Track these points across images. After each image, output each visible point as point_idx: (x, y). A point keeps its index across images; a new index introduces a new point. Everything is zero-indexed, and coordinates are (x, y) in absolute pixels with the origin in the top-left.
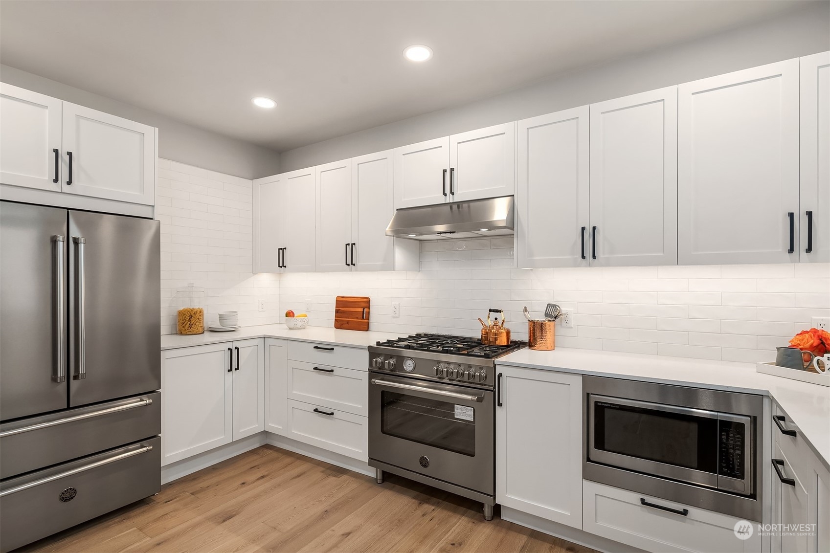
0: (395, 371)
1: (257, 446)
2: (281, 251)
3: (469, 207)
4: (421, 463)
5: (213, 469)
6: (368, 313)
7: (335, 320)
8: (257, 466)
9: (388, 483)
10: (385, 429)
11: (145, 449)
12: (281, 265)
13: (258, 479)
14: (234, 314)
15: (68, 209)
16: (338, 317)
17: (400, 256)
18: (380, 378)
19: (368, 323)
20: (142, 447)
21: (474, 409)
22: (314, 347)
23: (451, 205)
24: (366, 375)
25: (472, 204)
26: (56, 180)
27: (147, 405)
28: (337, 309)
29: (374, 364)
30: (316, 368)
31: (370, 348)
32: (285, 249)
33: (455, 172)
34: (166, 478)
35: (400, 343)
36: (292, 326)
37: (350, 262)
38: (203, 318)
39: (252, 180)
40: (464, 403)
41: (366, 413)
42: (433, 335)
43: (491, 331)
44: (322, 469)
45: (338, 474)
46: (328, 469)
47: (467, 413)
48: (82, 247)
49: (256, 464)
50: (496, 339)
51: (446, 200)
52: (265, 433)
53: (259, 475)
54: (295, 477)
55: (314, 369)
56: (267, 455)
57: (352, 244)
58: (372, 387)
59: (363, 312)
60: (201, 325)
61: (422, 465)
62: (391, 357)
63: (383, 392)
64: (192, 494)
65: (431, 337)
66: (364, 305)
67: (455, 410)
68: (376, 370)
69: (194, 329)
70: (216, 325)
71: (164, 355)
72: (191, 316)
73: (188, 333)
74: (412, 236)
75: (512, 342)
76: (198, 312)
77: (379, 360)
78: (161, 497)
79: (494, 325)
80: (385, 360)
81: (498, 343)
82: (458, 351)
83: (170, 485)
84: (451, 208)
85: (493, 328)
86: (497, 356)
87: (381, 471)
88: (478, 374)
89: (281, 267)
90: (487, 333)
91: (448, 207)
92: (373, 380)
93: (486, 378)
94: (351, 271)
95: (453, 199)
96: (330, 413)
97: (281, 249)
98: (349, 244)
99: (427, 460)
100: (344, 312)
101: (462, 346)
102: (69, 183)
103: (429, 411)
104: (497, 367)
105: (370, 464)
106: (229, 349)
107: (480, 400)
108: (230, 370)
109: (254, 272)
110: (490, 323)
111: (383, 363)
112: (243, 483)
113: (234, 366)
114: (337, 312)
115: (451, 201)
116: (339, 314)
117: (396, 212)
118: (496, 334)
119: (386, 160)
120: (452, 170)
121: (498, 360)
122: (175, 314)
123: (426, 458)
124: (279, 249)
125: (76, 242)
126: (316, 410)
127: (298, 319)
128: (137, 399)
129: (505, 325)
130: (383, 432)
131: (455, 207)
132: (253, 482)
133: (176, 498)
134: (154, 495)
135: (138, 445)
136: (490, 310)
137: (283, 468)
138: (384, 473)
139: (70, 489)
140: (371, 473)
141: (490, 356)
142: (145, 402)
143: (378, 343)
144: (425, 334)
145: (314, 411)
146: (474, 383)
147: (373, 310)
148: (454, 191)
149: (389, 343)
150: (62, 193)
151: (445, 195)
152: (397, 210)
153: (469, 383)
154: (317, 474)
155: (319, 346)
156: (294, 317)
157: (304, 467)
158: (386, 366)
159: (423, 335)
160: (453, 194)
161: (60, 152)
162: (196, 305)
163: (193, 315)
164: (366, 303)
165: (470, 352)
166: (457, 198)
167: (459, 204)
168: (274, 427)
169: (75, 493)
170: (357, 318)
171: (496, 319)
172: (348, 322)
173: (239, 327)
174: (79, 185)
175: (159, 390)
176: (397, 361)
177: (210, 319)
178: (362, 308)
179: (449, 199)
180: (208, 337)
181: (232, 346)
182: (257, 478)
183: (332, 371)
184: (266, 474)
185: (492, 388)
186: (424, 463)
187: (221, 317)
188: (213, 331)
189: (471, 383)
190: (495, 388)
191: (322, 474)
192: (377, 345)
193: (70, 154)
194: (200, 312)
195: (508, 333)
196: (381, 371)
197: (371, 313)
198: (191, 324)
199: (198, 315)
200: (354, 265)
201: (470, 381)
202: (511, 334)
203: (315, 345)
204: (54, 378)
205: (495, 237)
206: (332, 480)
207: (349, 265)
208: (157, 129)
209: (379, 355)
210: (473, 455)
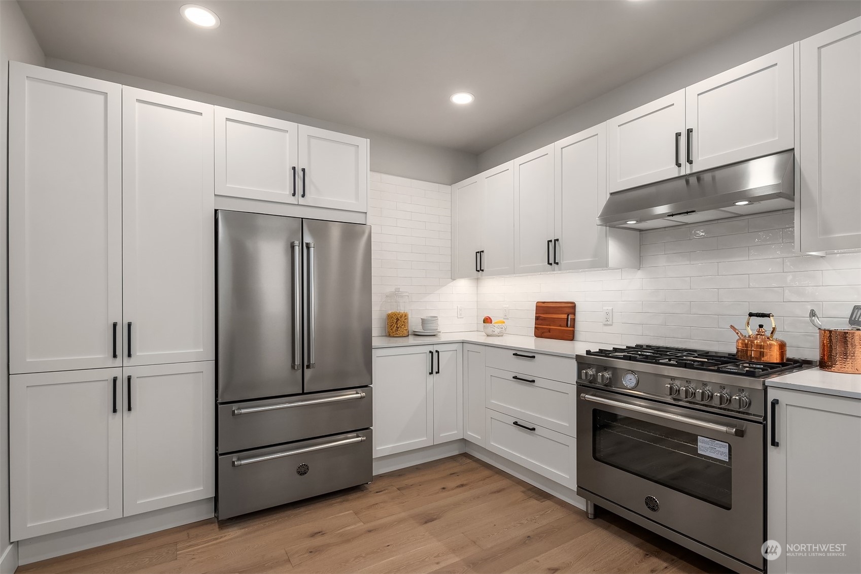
0: (610, 386)
1: (456, 453)
2: (479, 254)
3: (714, 178)
4: (647, 504)
5: (417, 468)
6: (574, 320)
7: (535, 327)
8: (457, 473)
9: (601, 520)
10: (598, 455)
11: (360, 439)
12: (479, 269)
13: (458, 487)
14: (434, 319)
15: (302, 218)
16: (538, 325)
17: (614, 250)
18: (591, 393)
19: (573, 332)
20: (358, 437)
21: (729, 445)
22: (514, 354)
23: (686, 178)
24: (573, 390)
25: (718, 174)
26: (294, 195)
27: (361, 398)
28: (537, 315)
29: (583, 377)
30: (515, 378)
31: (578, 358)
32: (483, 252)
33: (694, 135)
34: (377, 470)
35: (616, 354)
36: (490, 333)
37: (553, 261)
38: (408, 321)
39: (450, 185)
40: (714, 436)
41: (574, 432)
42: (659, 348)
43: (752, 342)
44: (523, 489)
45: (540, 497)
46: (529, 490)
47: (717, 449)
48: (312, 250)
49: (455, 470)
50: (762, 354)
51: (679, 171)
52: (464, 441)
53: (459, 483)
54: (495, 492)
55: (513, 377)
56: (467, 463)
57: (555, 240)
58: (581, 404)
59: (568, 319)
60: (406, 328)
61: (649, 507)
62: (606, 369)
63: (595, 411)
64: (399, 489)
65: (656, 348)
66: (568, 310)
67: (699, 444)
68: (586, 383)
69: (400, 332)
70: (419, 329)
71: (375, 353)
72: (398, 320)
73: (395, 336)
74: (631, 223)
75: (788, 360)
76: (404, 316)
77: (591, 372)
78: (372, 487)
79: (757, 334)
80: (597, 372)
81: (765, 359)
82: (702, 367)
83: (381, 477)
84: (687, 182)
85: (756, 338)
86: (768, 375)
87: (593, 505)
88: (737, 398)
89: (479, 271)
90: (746, 345)
91: (683, 182)
92: (582, 395)
93: (750, 404)
94: (554, 270)
95: (691, 169)
96: (531, 428)
97: (478, 252)
98: (551, 241)
99: (656, 502)
100: (545, 319)
101: (706, 360)
102: (303, 196)
103: (657, 440)
104: (769, 390)
105: (578, 493)
106: (430, 352)
107: (740, 433)
108: (431, 373)
109: (453, 279)
110: (750, 331)
111: (595, 377)
112: (444, 488)
113: (435, 369)
114: (537, 318)
115: (688, 172)
116: (539, 322)
117: (608, 196)
118: (761, 347)
119: (596, 136)
120: (689, 131)
121: (771, 381)
122: (385, 317)
123: (654, 499)
124: (477, 253)
125: (308, 248)
126: (515, 423)
127: (495, 325)
128: (353, 391)
129: (777, 336)
130: (596, 458)
131: (693, 180)
132: (453, 489)
133: (384, 490)
134: (367, 483)
135: (354, 434)
136: (751, 315)
137: (482, 480)
138: (596, 507)
139: (305, 465)
140: (580, 504)
141: (757, 375)
142: (359, 395)
143: (588, 352)
144: (647, 346)
145: (514, 423)
146: (728, 410)
147: (580, 317)
148: (694, 157)
149: (602, 352)
150: (298, 205)
151: (679, 165)
152: (611, 194)
153: (720, 408)
154: (517, 494)
155: (519, 353)
156: (491, 323)
157: (504, 483)
158: (599, 380)
159: (644, 347)
160: (690, 162)
161: (296, 169)
162: (402, 310)
163: (399, 319)
164: (571, 308)
165: (721, 368)
166: (697, 167)
167: (699, 175)
168: (473, 436)
169: (308, 469)
170: (560, 326)
171: (761, 326)
172: (549, 330)
173: (439, 332)
174: (310, 199)
175: (371, 386)
176: (613, 375)
177: (414, 324)
178: (566, 314)
179: (686, 170)
180: (411, 340)
181: (433, 349)
182: (456, 486)
183: (533, 381)
184: (465, 482)
185: (761, 419)
186: (651, 504)
187: (423, 321)
188: (416, 335)
189: (725, 409)
190: (765, 418)
191: (523, 494)
192: (587, 354)
193: (304, 170)
194: (406, 316)
195: (782, 346)
196: (593, 385)
197: (576, 320)
198: (398, 326)
199: (403, 319)
200: (557, 264)
201: (723, 406)
202: (788, 349)
203: (515, 352)
204: (293, 367)
205: (757, 216)
206: (534, 503)
207: (551, 264)
208: (369, 140)
209: (589, 366)
210: (729, 509)
